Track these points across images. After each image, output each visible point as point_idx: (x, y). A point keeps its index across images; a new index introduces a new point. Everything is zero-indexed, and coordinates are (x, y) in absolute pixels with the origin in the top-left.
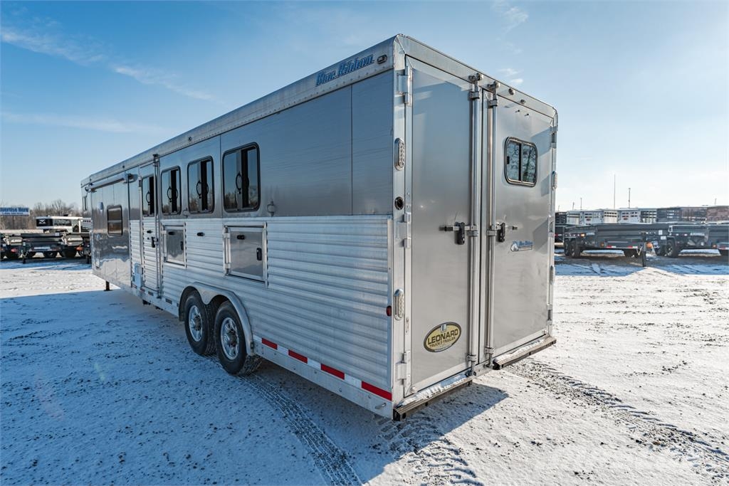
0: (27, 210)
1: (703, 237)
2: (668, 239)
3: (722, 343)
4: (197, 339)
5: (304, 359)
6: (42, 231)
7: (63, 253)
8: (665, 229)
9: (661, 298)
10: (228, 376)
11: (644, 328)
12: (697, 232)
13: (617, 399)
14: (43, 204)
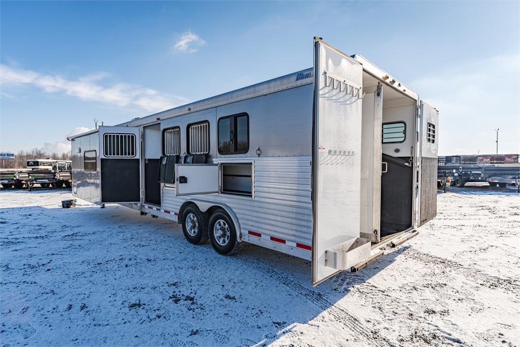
0: (13, 155)
1: (480, 174)
2: (459, 175)
3: (508, 235)
4: (192, 234)
5: (283, 242)
6: (31, 169)
7: (55, 185)
8: (457, 169)
9: (463, 210)
10: (220, 256)
11: (459, 227)
12: (476, 171)
13: (460, 265)
14: (24, 151)
